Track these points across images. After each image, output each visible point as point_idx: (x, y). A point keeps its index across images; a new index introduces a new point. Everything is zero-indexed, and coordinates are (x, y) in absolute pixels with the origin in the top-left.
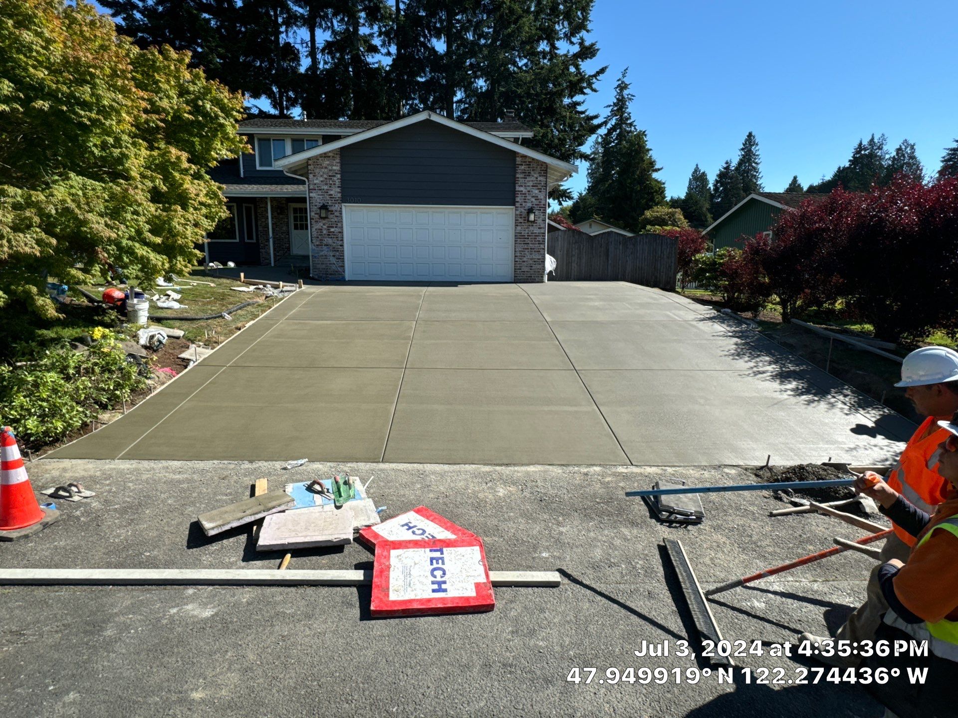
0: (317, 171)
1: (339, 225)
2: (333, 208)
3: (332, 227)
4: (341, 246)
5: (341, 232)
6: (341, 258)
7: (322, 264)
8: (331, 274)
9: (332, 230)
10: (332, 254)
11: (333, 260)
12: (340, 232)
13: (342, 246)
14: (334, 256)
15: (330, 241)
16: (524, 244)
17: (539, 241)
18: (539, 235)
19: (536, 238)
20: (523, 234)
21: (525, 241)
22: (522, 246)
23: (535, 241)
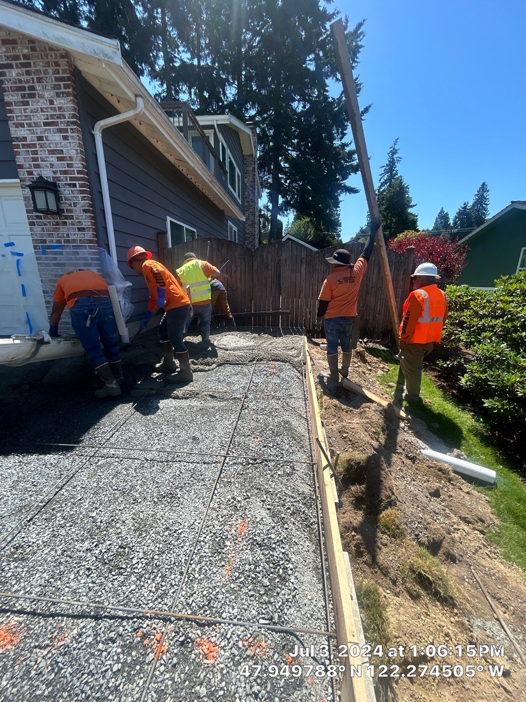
16: (55, 265)
17: (85, 259)
18: (82, 246)
19: (77, 253)
20: (48, 244)
21: (55, 259)
22: (52, 271)
23: (76, 259)
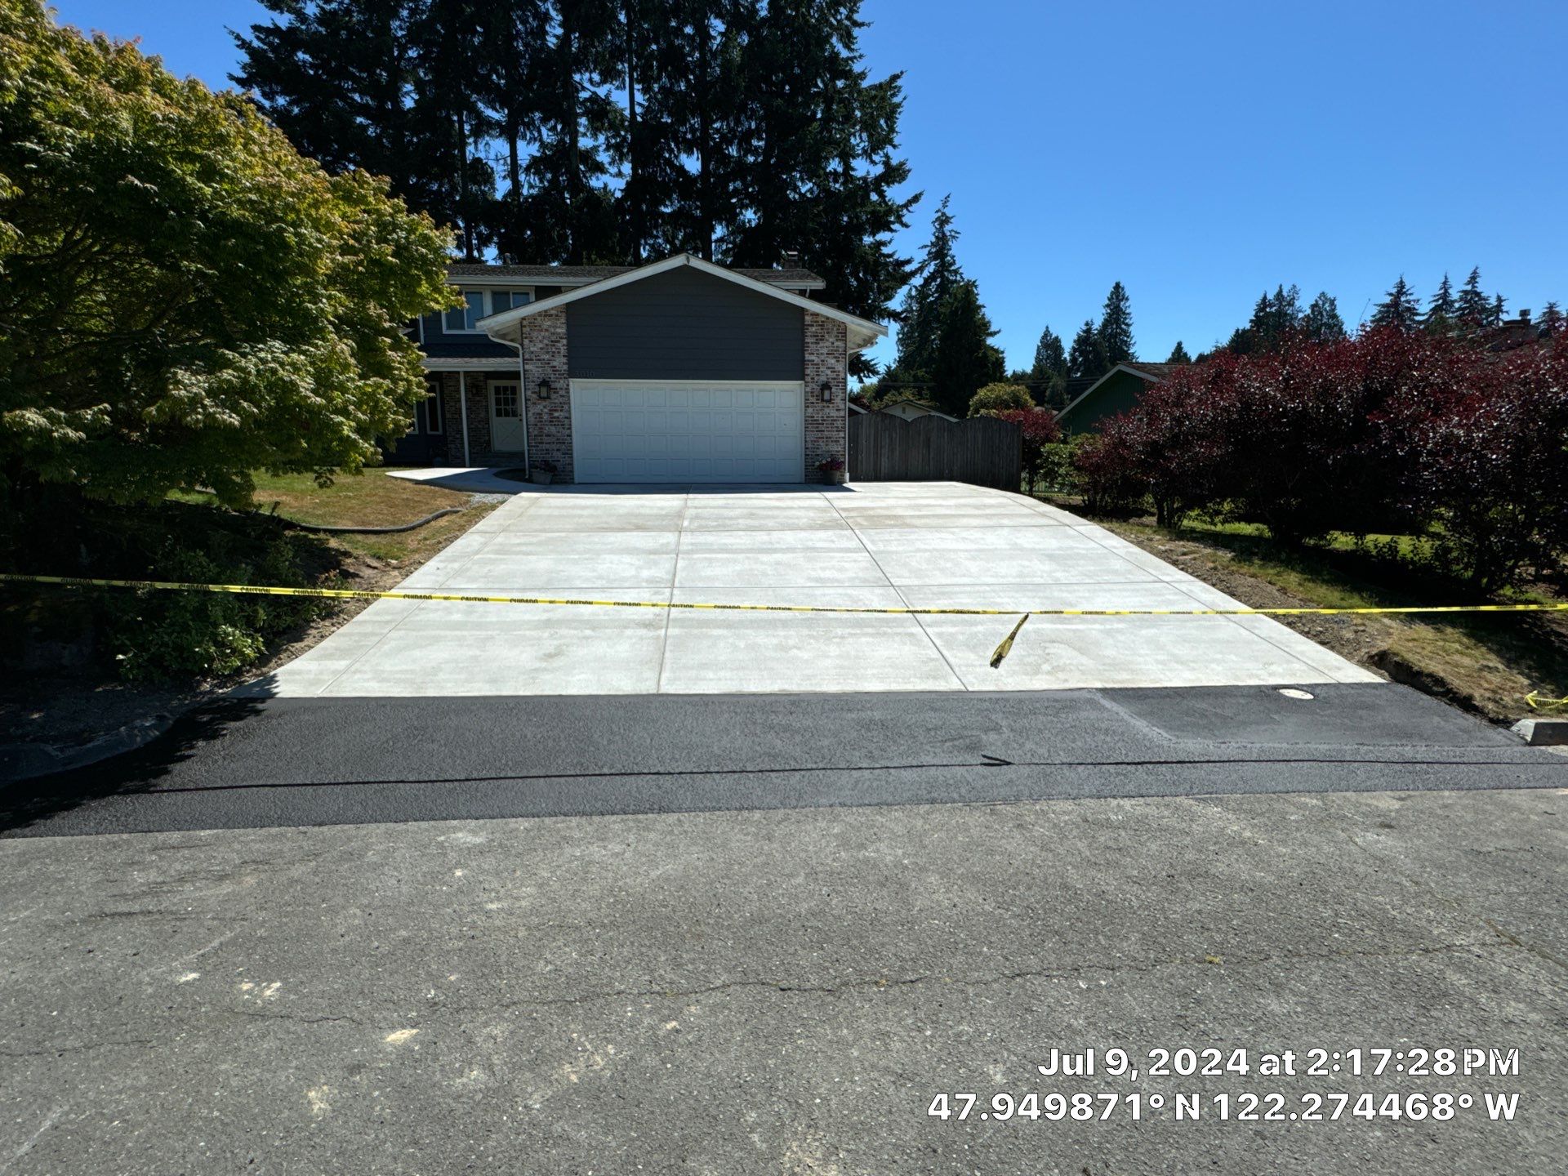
0: (535, 334)
1: (566, 407)
2: (558, 385)
3: (557, 411)
4: (568, 436)
6: (569, 453)
9: (556, 414)
10: (556, 447)
11: (558, 455)
12: (567, 418)
14: (558, 450)
15: (553, 429)
16: (817, 431)
18: (837, 420)
19: (834, 424)
20: (814, 419)
22: (815, 435)
23: (832, 428)
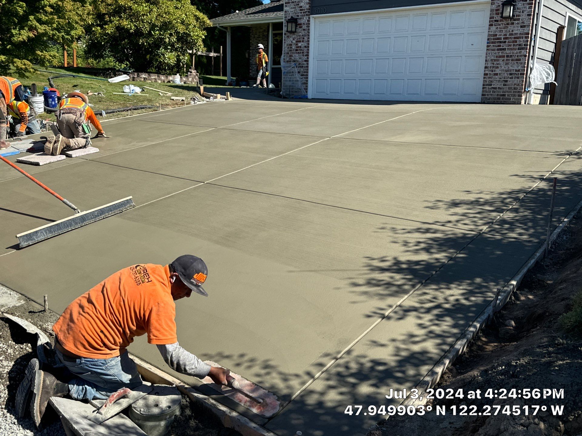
1: (306, 38)
2: (302, 21)
3: (300, 42)
4: (305, 61)
5: (308, 47)
6: (305, 75)
7: (290, 81)
8: (296, 92)
9: (300, 44)
10: (296, 70)
11: (298, 76)
12: (305, 47)
13: (307, 61)
14: (299, 72)
15: (296, 56)
16: (498, 50)
17: (520, 45)
18: (520, 37)
19: (516, 42)
20: (498, 37)
21: (500, 46)
22: (495, 53)
23: (514, 45)
